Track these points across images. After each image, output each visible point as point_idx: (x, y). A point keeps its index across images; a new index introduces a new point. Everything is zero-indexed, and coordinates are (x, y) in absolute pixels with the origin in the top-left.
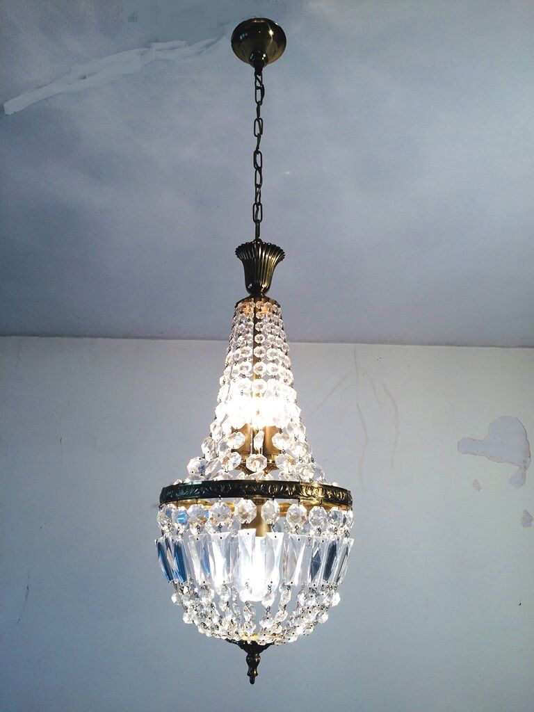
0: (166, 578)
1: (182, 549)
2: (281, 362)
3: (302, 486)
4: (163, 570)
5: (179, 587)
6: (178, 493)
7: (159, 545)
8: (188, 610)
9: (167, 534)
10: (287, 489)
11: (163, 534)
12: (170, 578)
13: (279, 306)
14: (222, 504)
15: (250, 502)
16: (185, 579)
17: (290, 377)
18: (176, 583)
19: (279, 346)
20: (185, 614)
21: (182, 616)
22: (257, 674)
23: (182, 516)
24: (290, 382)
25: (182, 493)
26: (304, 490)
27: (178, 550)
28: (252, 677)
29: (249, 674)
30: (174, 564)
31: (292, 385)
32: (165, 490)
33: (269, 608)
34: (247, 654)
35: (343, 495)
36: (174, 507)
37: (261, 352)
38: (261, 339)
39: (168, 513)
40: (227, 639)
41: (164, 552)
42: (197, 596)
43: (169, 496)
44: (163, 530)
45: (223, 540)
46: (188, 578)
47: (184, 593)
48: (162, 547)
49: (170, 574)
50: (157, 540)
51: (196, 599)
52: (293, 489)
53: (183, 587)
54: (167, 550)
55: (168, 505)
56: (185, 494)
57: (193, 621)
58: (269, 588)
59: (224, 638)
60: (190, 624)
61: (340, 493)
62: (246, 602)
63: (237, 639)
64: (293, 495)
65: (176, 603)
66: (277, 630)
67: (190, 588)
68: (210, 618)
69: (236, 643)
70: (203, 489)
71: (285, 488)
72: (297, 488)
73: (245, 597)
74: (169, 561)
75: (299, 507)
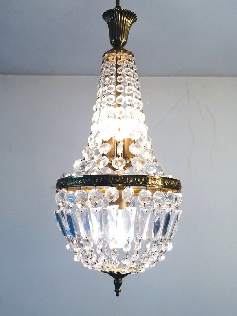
0: (62, 235)
1: (72, 217)
2: (134, 95)
3: (148, 178)
4: (60, 229)
5: (70, 240)
6: (68, 183)
7: (57, 215)
8: (77, 254)
9: (62, 208)
10: (139, 180)
11: (59, 208)
12: (65, 235)
13: (133, 56)
14: (96, 190)
15: (115, 188)
16: (74, 235)
17: (141, 105)
18: (68, 237)
19: (134, 84)
20: (75, 256)
21: (73, 257)
22: (120, 291)
23: (71, 197)
24: (141, 108)
25: (71, 183)
26: (150, 181)
27: (69, 218)
28: (118, 292)
29: (115, 291)
30: (67, 227)
31: (142, 111)
32: (60, 181)
33: (128, 253)
34: (114, 279)
36: (66, 191)
37: (121, 89)
38: (121, 80)
39: (62, 195)
40: (102, 271)
41: (60, 219)
42: (82, 245)
43: (62, 184)
44: (59, 205)
45: (98, 212)
46: (76, 234)
47: (74, 244)
48: (59, 216)
49: (65, 232)
50: (56, 212)
51: (82, 247)
52: (143, 180)
53: (73, 240)
54: (62, 217)
55: (62, 190)
56: (73, 184)
57: (80, 260)
58: (128, 241)
59: (100, 270)
60: (78, 262)
61: (174, 182)
62: (113, 249)
63: (108, 271)
64: (143, 184)
65: (69, 249)
66: (132, 265)
67: (78, 241)
68: (91, 258)
69: (107, 273)
70: (84, 180)
71: (137, 180)
72: (145, 179)
73: (112, 246)
74: (64, 224)
75: (147, 192)
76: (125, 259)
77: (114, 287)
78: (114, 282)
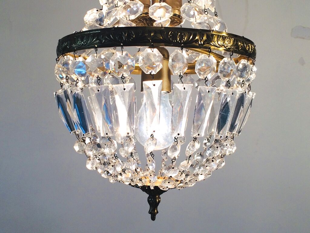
0: (68, 130)
1: (82, 100)
3: (213, 35)
4: (64, 120)
5: (80, 137)
6: (75, 43)
7: (59, 98)
8: (91, 158)
9: (66, 86)
10: (197, 38)
11: (62, 86)
12: (72, 129)
14: (124, 53)
15: (156, 51)
16: (86, 129)
18: (77, 133)
20: (88, 161)
21: (85, 164)
22: (157, 212)
23: (80, 67)
25: (80, 43)
26: (216, 39)
27: (78, 102)
28: (153, 215)
29: (150, 213)
30: (74, 116)
32: (61, 42)
33: (175, 158)
34: (148, 195)
35: (252, 47)
36: (71, 58)
39: (66, 64)
40: (130, 184)
41: (64, 105)
42: (99, 146)
43: (66, 46)
44: (62, 82)
45: (127, 91)
46: (90, 129)
47: (86, 144)
48: (62, 99)
49: (71, 126)
50: (56, 93)
51: (99, 149)
52: (204, 38)
53: (85, 138)
54: (66, 101)
55: (65, 57)
56: (83, 44)
57: (96, 168)
58: (176, 140)
59: (127, 183)
60: (94, 170)
61: (250, 45)
62: (151, 153)
63: (140, 185)
64: (204, 44)
65: (79, 151)
66: (180, 177)
67: (92, 139)
68: (113, 166)
69: (139, 187)
70: (103, 37)
71: (194, 37)
72: (207, 37)
73: (150, 148)
74: (70, 113)
75: (210, 58)
76: (170, 168)
77: (148, 207)
78: (148, 201)
